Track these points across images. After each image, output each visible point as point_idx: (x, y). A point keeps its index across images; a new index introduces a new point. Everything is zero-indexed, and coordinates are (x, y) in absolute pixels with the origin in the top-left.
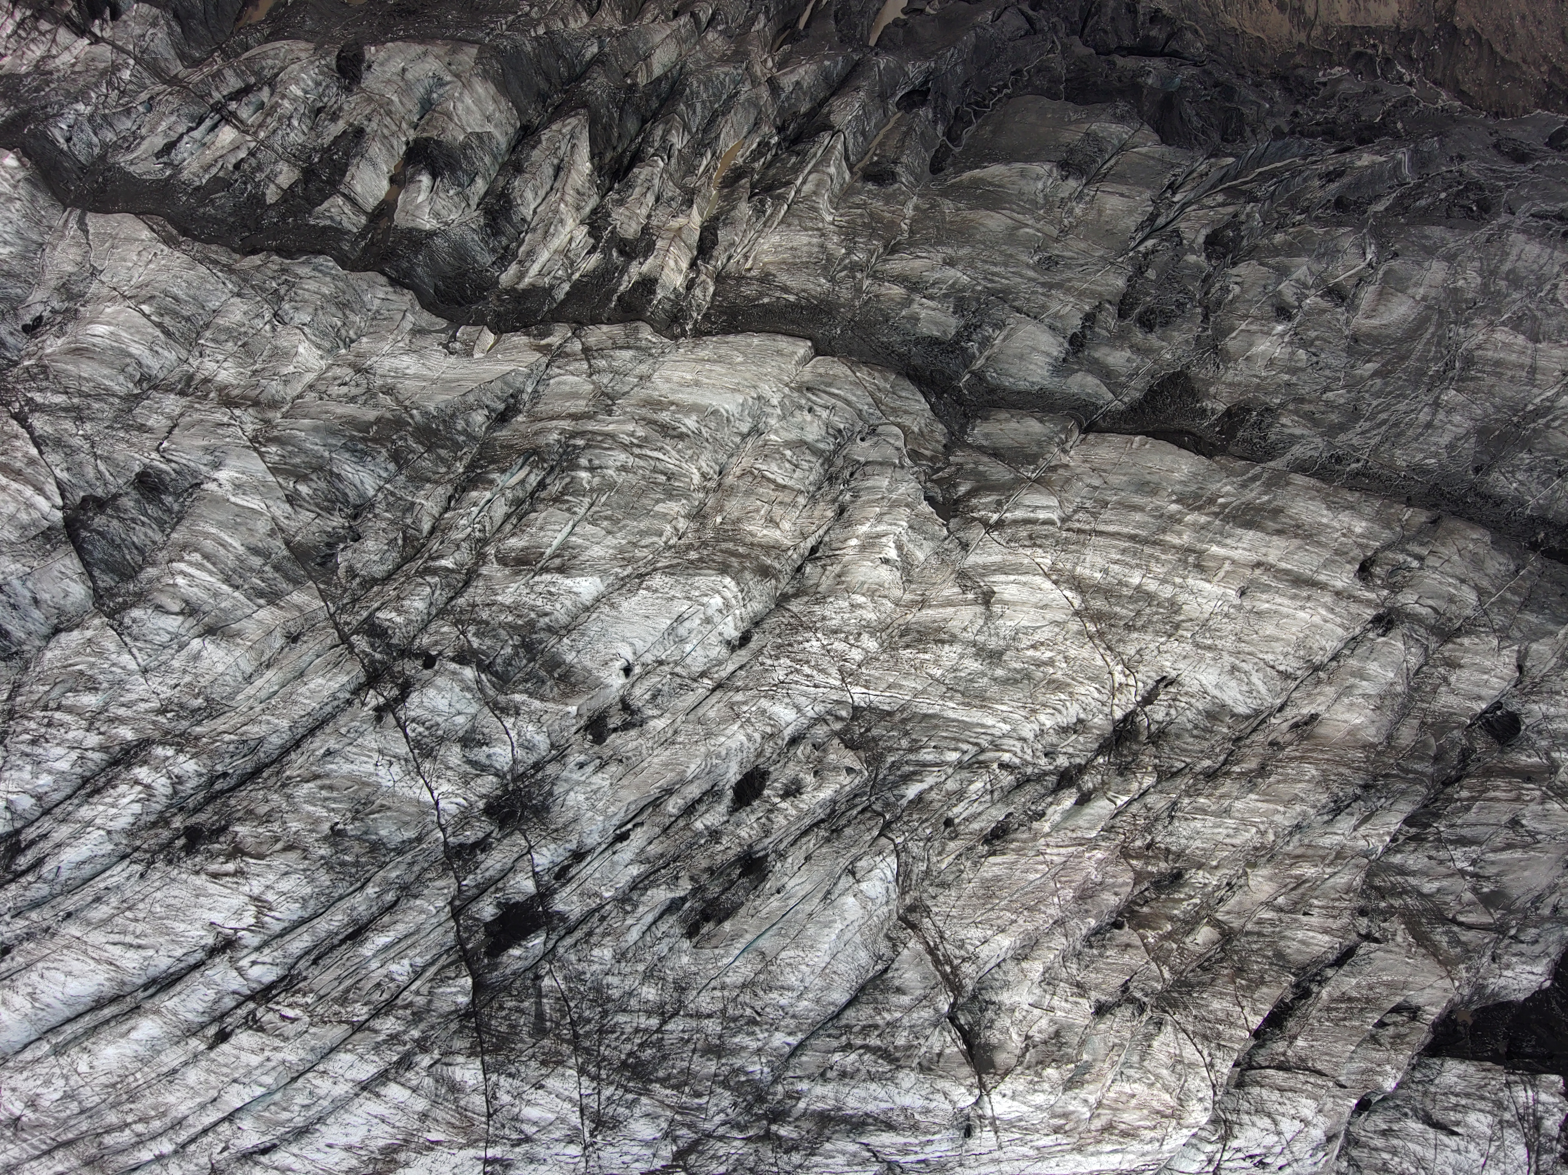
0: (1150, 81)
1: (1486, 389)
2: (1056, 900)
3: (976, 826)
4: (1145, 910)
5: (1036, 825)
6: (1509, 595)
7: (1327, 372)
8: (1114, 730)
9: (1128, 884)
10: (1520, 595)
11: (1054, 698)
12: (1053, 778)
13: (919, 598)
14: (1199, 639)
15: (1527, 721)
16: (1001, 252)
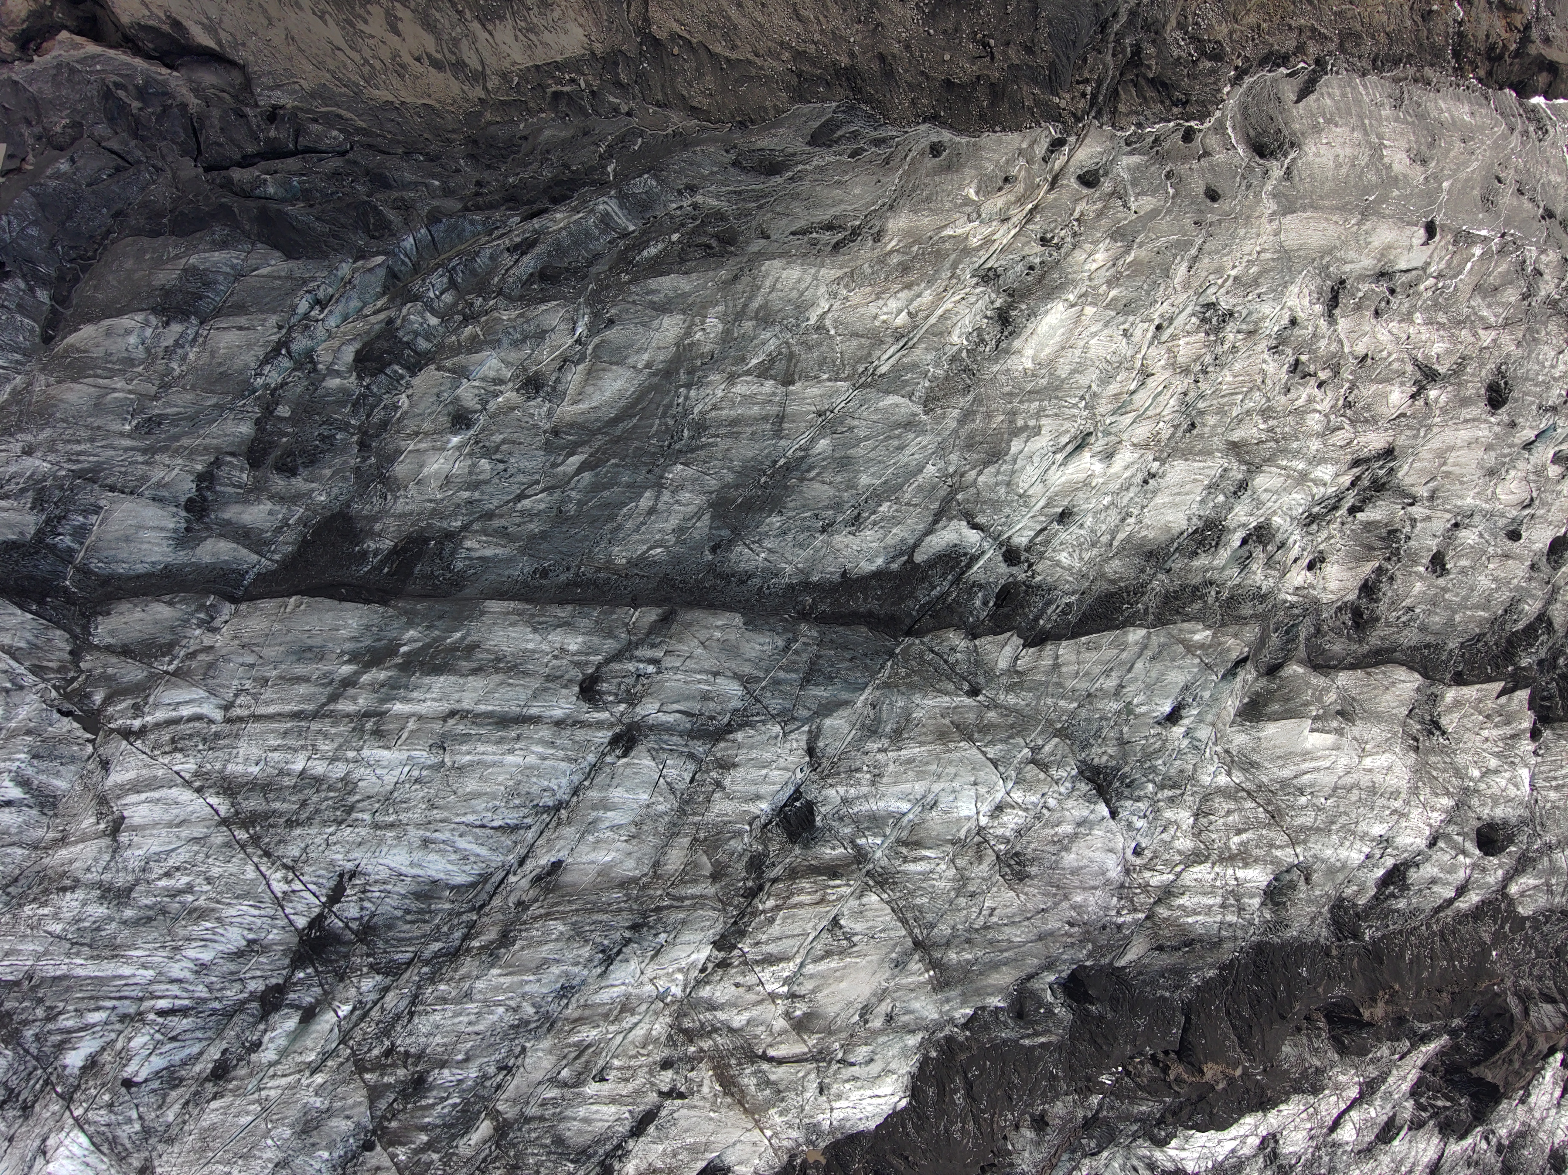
0: (271, 190)
1: (719, 456)
2: (269, 1142)
3: (197, 1068)
4: (394, 1124)
5: (254, 1057)
6: (782, 675)
7: (521, 478)
8: (302, 942)
9: (360, 1103)
10: (797, 671)
11: (197, 930)
12: (254, 1005)
13: (59, 835)
14: (379, 818)
15: (823, 810)
16: (87, 427)
